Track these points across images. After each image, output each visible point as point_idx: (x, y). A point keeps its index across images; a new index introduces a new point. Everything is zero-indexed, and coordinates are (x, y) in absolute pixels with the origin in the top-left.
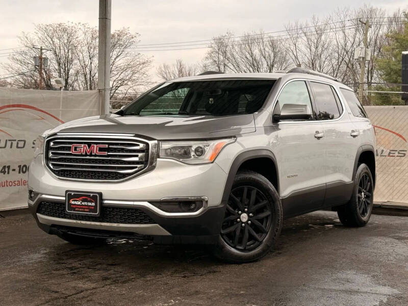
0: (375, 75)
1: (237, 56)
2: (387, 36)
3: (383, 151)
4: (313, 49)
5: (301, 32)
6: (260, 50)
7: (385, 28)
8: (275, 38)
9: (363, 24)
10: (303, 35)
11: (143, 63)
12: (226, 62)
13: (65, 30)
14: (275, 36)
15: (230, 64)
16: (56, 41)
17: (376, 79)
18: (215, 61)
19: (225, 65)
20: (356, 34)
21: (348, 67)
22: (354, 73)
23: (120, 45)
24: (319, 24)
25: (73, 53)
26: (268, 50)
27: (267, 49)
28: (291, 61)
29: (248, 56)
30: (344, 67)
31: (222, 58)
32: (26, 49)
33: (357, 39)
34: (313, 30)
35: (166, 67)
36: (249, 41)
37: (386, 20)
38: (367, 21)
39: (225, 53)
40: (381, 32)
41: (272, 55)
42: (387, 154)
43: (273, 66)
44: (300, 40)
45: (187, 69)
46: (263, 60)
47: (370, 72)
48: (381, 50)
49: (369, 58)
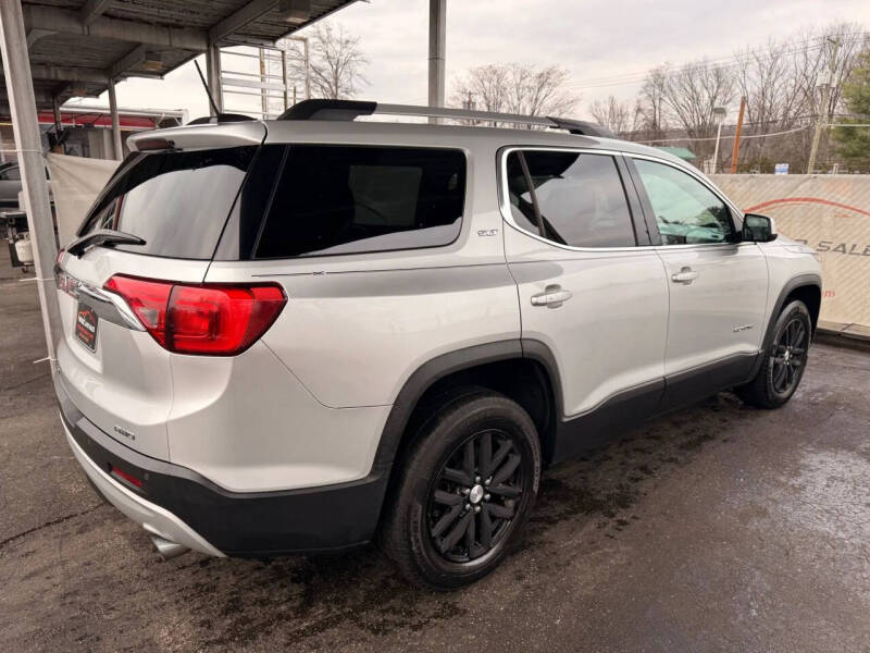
0: (838, 104)
1: (674, 89)
2: (861, 56)
3: (854, 246)
4: (765, 76)
5: (752, 56)
6: (703, 81)
7: (859, 46)
8: (721, 66)
9: (832, 42)
10: (755, 60)
11: (572, 102)
12: (662, 95)
13: (495, 72)
14: (721, 63)
15: (666, 99)
16: (486, 84)
17: (840, 109)
18: (650, 96)
19: (660, 99)
20: (820, 56)
21: (806, 95)
22: (813, 102)
23: (550, 84)
24: (776, 45)
25: (502, 95)
26: (712, 80)
27: (710, 79)
28: (738, 91)
29: (688, 88)
30: (801, 96)
31: (657, 91)
32: (458, 94)
33: (821, 62)
34: (768, 53)
35: (597, 104)
36: (690, 72)
37: (861, 36)
38: (838, 39)
39: (661, 86)
40: (853, 52)
41: (716, 86)
42: (861, 251)
43: (715, 98)
44: (750, 66)
45: (619, 106)
46: (705, 91)
47: (834, 100)
48: (851, 73)
49: (834, 85)
